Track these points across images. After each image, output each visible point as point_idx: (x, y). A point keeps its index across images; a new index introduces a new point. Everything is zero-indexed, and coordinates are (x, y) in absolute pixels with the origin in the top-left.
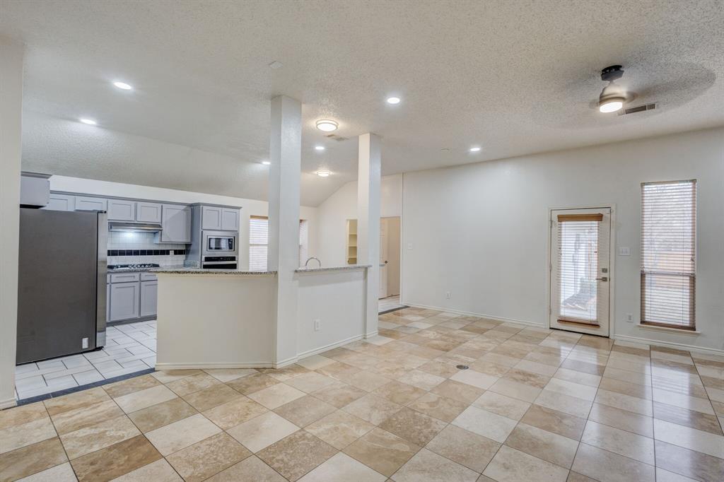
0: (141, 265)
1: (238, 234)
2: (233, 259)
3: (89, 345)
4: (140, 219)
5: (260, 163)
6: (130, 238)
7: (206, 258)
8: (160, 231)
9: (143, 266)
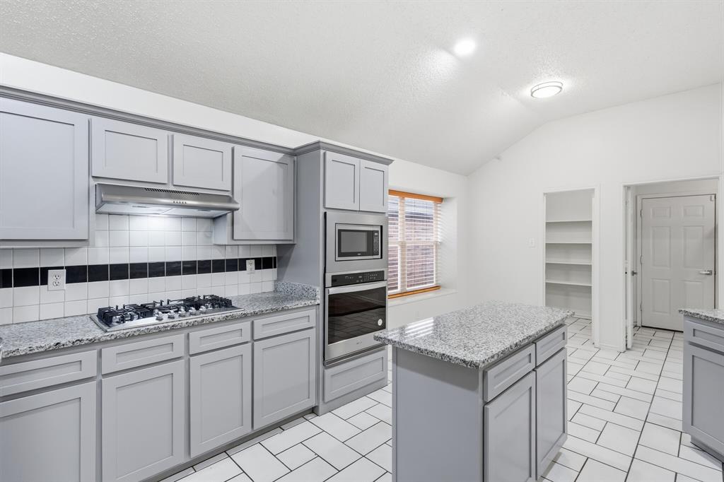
1: (387, 219)
2: (379, 276)
4: (184, 178)
7: (333, 277)
8: (229, 215)
9: (193, 310)
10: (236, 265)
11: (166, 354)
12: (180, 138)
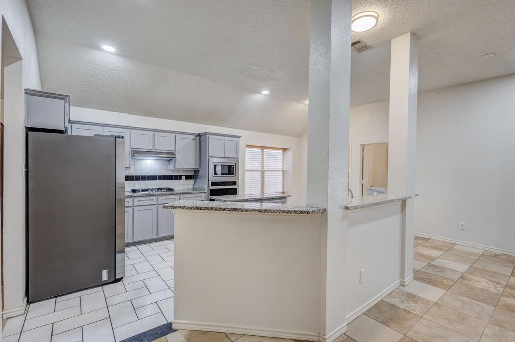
0: (158, 189)
1: (239, 160)
2: (234, 183)
3: (108, 277)
4: (158, 147)
5: (258, 93)
6: (150, 165)
7: (212, 182)
8: (174, 159)
9: (160, 190)
10: (178, 178)
11: (151, 203)
12: (157, 134)
